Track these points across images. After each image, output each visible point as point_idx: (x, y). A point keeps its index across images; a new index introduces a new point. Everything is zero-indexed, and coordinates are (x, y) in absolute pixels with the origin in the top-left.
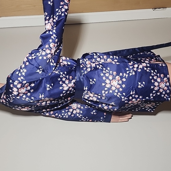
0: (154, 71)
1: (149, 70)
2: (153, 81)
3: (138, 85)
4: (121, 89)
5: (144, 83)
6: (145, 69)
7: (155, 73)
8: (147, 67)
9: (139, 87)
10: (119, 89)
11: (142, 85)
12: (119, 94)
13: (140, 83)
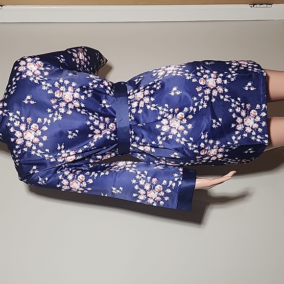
0: (236, 100)
1: (228, 99)
2: (234, 116)
3: (212, 123)
4: (186, 132)
5: (220, 119)
6: (221, 98)
7: (237, 103)
8: (224, 94)
9: (214, 126)
10: (183, 131)
11: (218, 124)
12: (183, 139)
13: (214, 121)
